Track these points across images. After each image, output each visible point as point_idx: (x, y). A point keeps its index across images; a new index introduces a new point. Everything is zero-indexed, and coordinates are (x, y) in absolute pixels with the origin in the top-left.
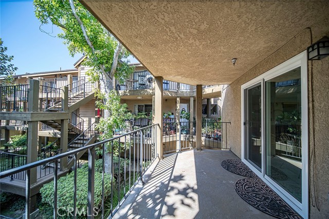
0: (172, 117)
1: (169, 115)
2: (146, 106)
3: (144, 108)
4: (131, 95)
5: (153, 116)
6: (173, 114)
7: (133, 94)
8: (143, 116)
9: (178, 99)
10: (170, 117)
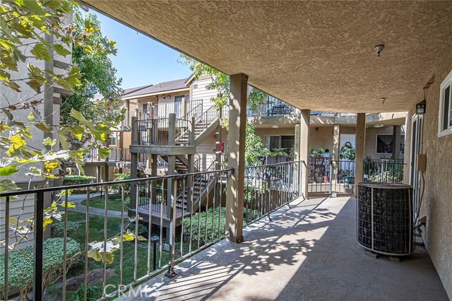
0: (326, 155)
1: (320, 152)
2: (283, 137)
3: (280, 141)
4: (263, 123)
5: (296, 153)
6: (327, 151)
7: (268, 123)
8: (281, 153)
9: (336, 128)
10: (322, 155)
